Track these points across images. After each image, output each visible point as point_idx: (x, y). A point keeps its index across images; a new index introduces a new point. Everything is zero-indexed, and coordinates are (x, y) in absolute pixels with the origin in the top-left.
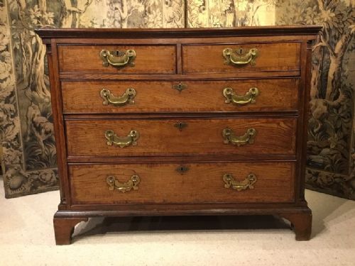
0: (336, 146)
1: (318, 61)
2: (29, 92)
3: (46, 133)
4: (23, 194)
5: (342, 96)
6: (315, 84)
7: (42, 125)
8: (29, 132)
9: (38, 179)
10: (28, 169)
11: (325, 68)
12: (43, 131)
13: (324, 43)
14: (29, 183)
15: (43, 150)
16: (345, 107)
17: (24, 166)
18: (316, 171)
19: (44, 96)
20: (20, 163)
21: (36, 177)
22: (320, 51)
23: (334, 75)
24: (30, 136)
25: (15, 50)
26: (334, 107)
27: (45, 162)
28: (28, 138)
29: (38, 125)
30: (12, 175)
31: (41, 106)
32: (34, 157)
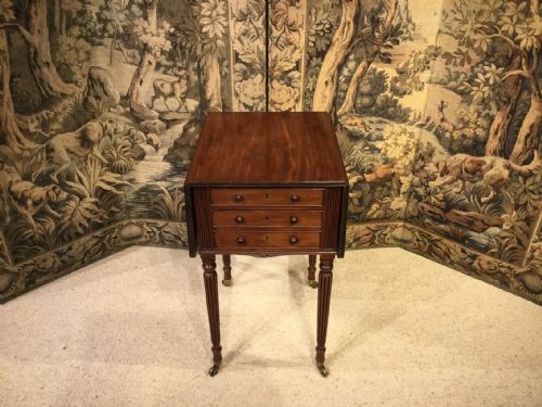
0: (512, 228)
1: (509, 99)
3: (35, 204)
4: (13, 297)
6: (496, 133)
7: (27, 194)
8: (7, 209)
9: (34, 271)
10: (16, 262)
11: (518, 113)
12: (30, 202)
13: (525, 72)
14: (22, 279)
16: (538, 179)
17: (9, 258)
18: (473, 252)
19: (22, 149)
21: (31, 268)
22: (516, 84)
23: (531, 127)
24: (11, 215)
26: (520, 173)
27: (41, 244)
29: (19, 196)
31: (19, 165)
32: (23, 243)
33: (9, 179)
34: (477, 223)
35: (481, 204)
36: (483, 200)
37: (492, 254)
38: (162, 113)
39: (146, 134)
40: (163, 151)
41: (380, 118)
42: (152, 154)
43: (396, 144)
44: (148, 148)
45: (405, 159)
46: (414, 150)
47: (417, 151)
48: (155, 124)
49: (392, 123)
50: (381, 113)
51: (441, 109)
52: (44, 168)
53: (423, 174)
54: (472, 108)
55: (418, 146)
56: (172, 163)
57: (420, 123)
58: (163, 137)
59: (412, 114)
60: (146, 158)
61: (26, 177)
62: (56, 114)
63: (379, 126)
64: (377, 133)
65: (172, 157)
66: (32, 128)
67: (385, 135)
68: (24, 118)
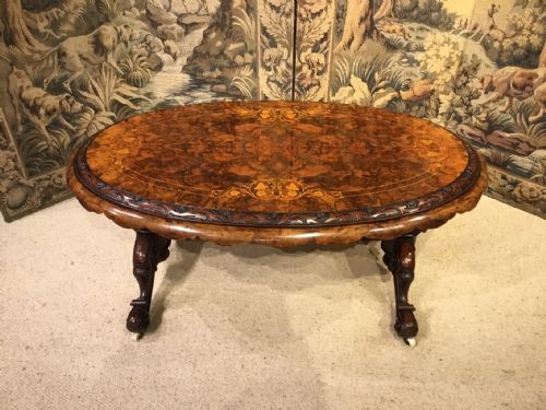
2: (2, 47)
3: (48, 114)
4: (30, 212)
7: (39, 102)
8: (19, 118)
9: (50, 186)
10: (31, 175)
12: (42, 111)
14: (37, 194)
15: (49, 141)
17: (23, 170)
18: (514, 178)
19: (31, 51)
20: (16, 168)
21: (47, 183)
24: (23, 124)
27: (57, 159)
28: (21, 129)
29: (31, 103)
30: (8, 189)
31: (29, 69)
32: (37, 155)
33: (19, 84)
34: (522, 146)
35: (528, 123)
36: (531, 119)
37: (536, 180)
38: (181, 16)
39: (163, 40)
40: (182, 61)
41: (421, 25)
42: (170, 64)
43: (438, 56)
44: (165, 57)
45: (446, 74)
46: (457, 63)
47: (461, 64)
48: (172, 29)
49: (435, 30)
50: (423, 18)
51: (491, 15)
52: (56, 74)
53: (466, 92)
54: (528, 11)
55: (462, 59)
56: (191, 75)
57: (466, 31)
58: (181, 44)
59: (457, 21)
60: (164, 68)
61: (38, 83)
62: (67, 13)
63: (420, 34)
64: (417, 42)
65: (190, 68)
66: (42, 26)
67: (426, 45)
68: (32, 15)
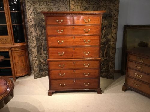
2: (40, 55)
5: (107, 57)
20: (38, 71)
25: (37, 46)
28: (40, 65)
30: (36, 74)
